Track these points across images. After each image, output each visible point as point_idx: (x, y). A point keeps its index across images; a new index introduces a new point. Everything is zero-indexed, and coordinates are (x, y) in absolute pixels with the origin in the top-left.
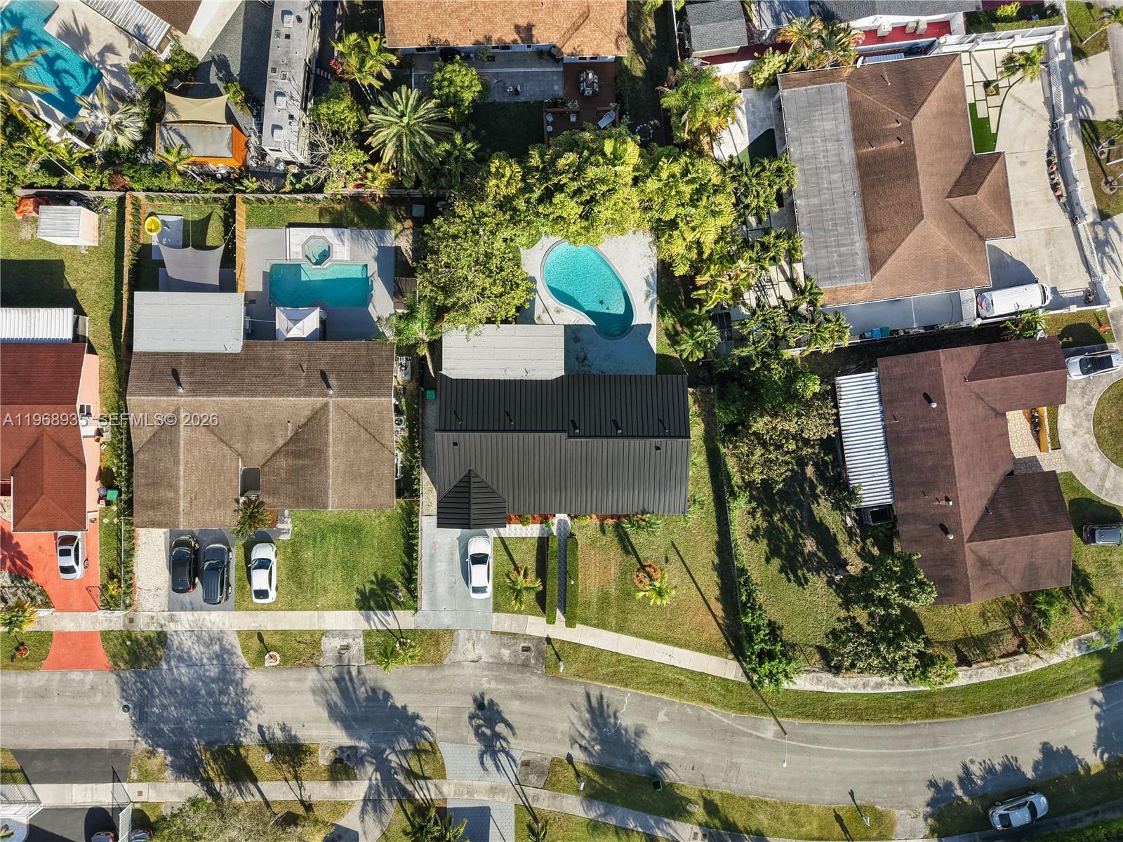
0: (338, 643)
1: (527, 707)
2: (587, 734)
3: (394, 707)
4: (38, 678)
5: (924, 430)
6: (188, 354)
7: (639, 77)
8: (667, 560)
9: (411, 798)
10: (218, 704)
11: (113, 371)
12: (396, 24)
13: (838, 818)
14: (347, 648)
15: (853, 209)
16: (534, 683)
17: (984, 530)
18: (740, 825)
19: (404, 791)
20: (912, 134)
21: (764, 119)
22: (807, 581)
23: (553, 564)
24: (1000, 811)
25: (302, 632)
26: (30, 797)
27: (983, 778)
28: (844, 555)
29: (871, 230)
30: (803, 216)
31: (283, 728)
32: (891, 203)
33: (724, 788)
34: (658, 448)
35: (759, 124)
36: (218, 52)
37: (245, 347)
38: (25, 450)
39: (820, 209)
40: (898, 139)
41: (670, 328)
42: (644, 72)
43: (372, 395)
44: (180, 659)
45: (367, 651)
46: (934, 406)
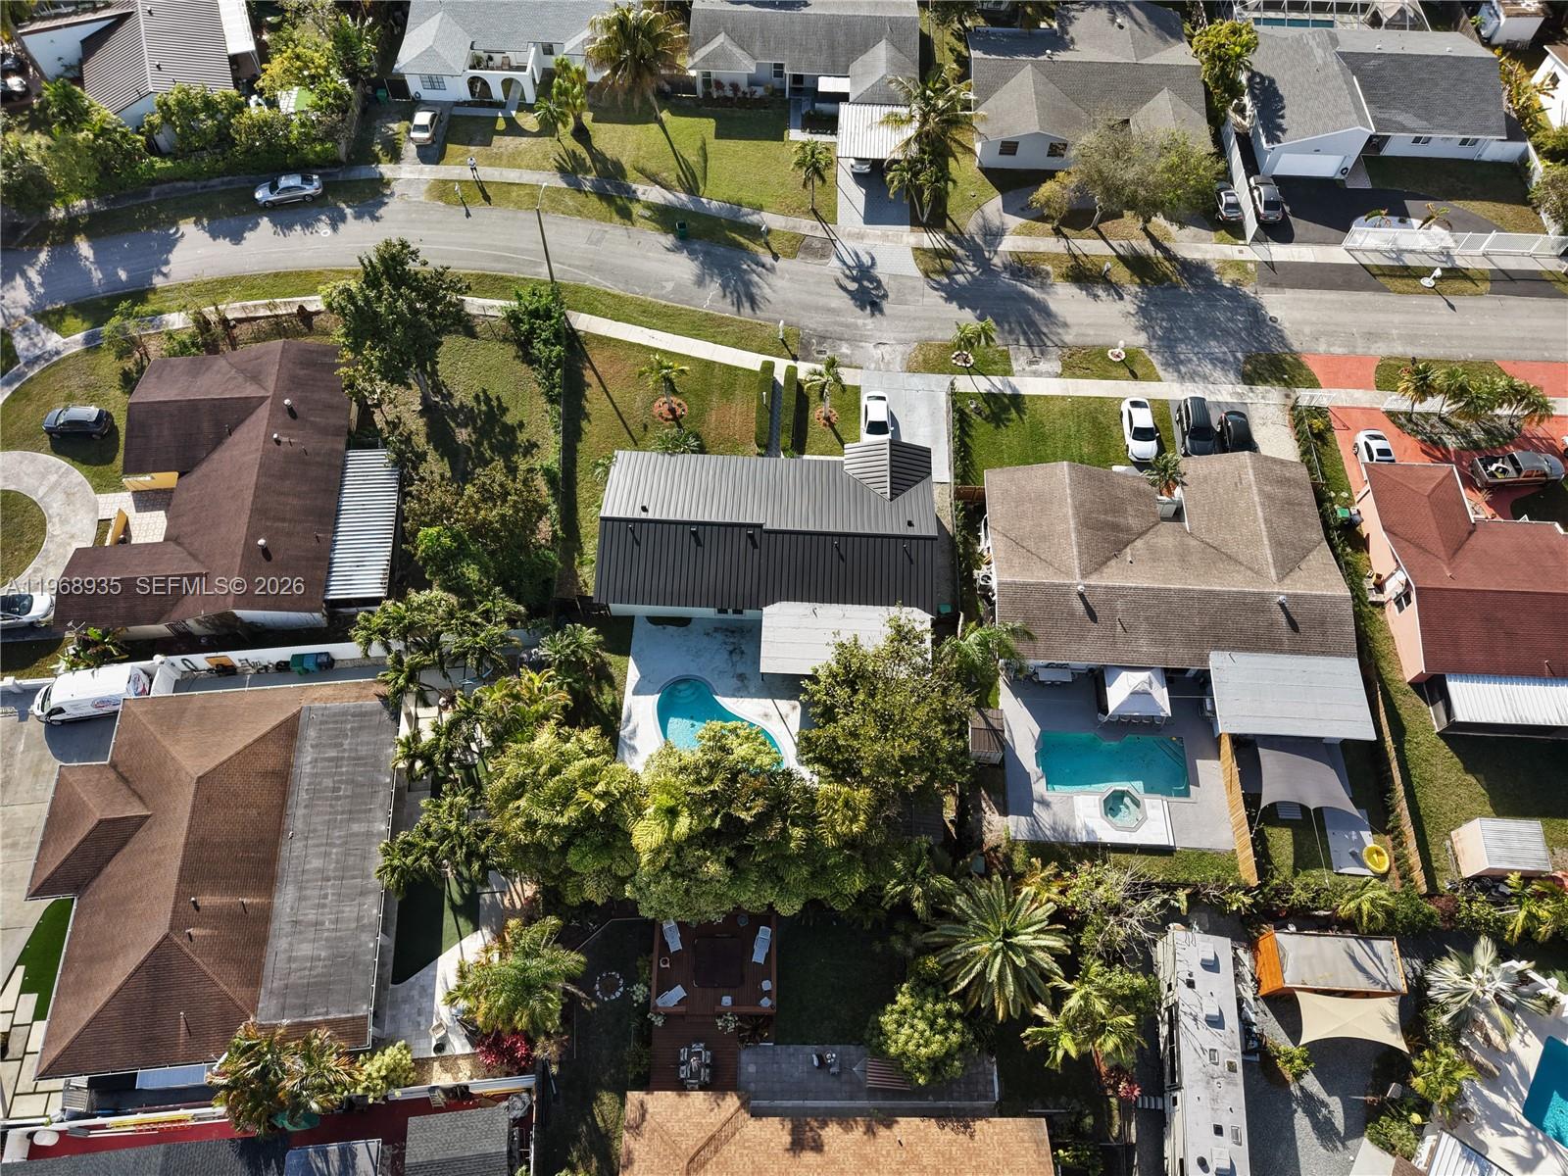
0: (1043, 366)
1: (822, 301)
2: (755, 278)
3: (974, 309)
4: (1381, 350)
5: (284, 520)
6: (1282, 652)
7: (608, 1089)
8: (645, 427)
9: (949, 236)
10: (1172, 319)
11: (1383, 664)
12: (1032, 1157)
13: (487, 198)
14: (1031, 363)
15: (301, 812)
16: (813, 322)
17: (243, 409)
18: (594, 198)
19: (957, 241)
20: (174, 912)
21: (405, 1001)
22: (477, 397)
23: (788, 419)
24: (310, 190)
25: (1086, 377)
26: (1358, 254)
27: (319, 220)
28: (421, 422)
29: (282, 778)
30: (382, 806)
31: (1096, 297)
32: (241, 811)
33: (607, 226)
34: (644, 509)
35: (415, 993)
36: (1338, 1157)
37: (1205, 660)
38: (1467, 547)
39: (352, 815)
40: (197, 908)
41: (606, 689)
42: (596, 1098)
43: (1025, 585)
44: (1224, 362)
45: (1008, 358)
46: (261, 542)
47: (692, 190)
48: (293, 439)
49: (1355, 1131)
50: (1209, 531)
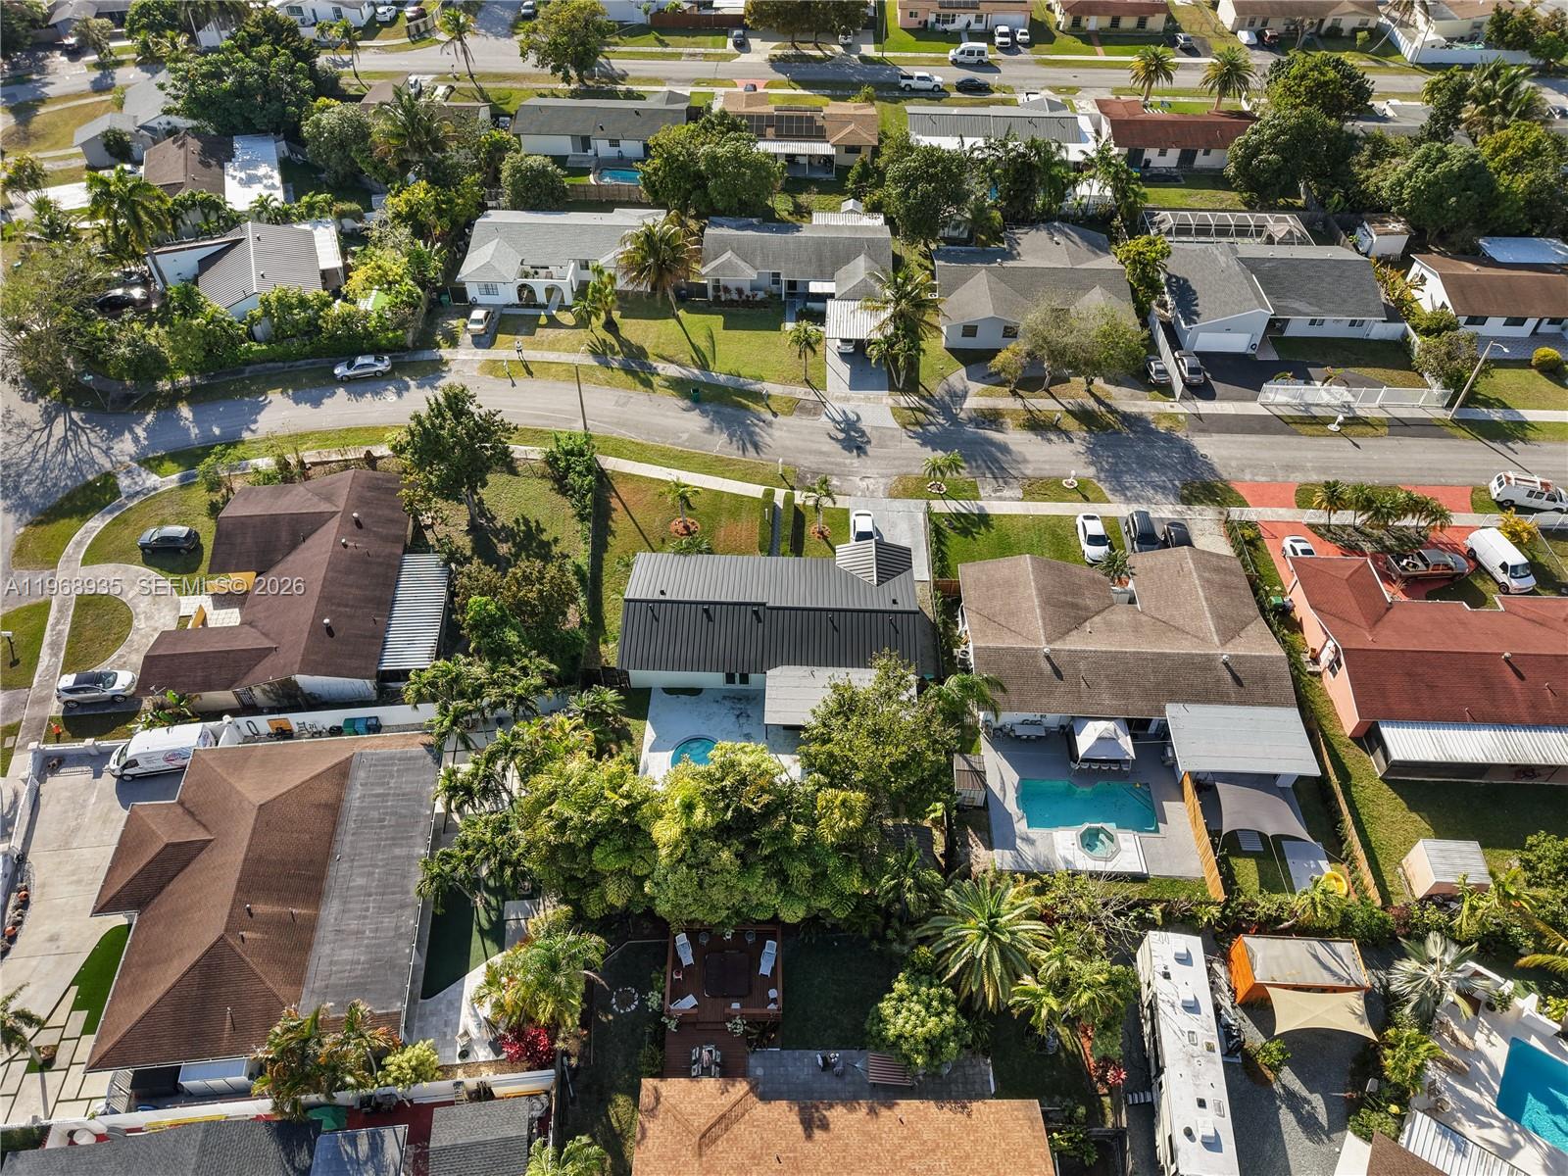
0: (1006, 493)
1: (815, 446)
2: (757, 430)
3: (943, 450)
4: (1298, 478)
5: (346, 606)
6: (1230, 703)
7: (623, 1092)
8: (663, 540)
9: (922, 397)
10: (1116, 456)
11: (1325, 722)
12: (1027, 1133)
13: (530, 373)
14: (996, 491)
15: (348, 838)
16: (807, 462)
17: (317, 521)
18: (622, 373)
19: (928, 401)
20: (230, 916)
21: (432, 1014)
22: (517, 521)
23: (787, 531)
24: (381, 367)
25: (1045, 500)
26: (1272, 408)
27: (387, 390)
28: (468, 539)
29: (334, 810)
30: (422, 834)
31: (1050, 441)
32: (295, 835)
33: (632, 394)
34: (662, 593)
35: (443, 1007)
36: (1324, 1149)
37: (1162, 712)
38: (1386, 619)
39: (395, 841)
40: (251, 915)
41: (626, 746)
42: (611, 1101)
43: (997, 649)
44: (1164, 488)
45: (976, 488)
46: (326, 621)
47: (704, 366)
48: (357, 544)
49: (1339, 1124)
50: (1158, 609)
